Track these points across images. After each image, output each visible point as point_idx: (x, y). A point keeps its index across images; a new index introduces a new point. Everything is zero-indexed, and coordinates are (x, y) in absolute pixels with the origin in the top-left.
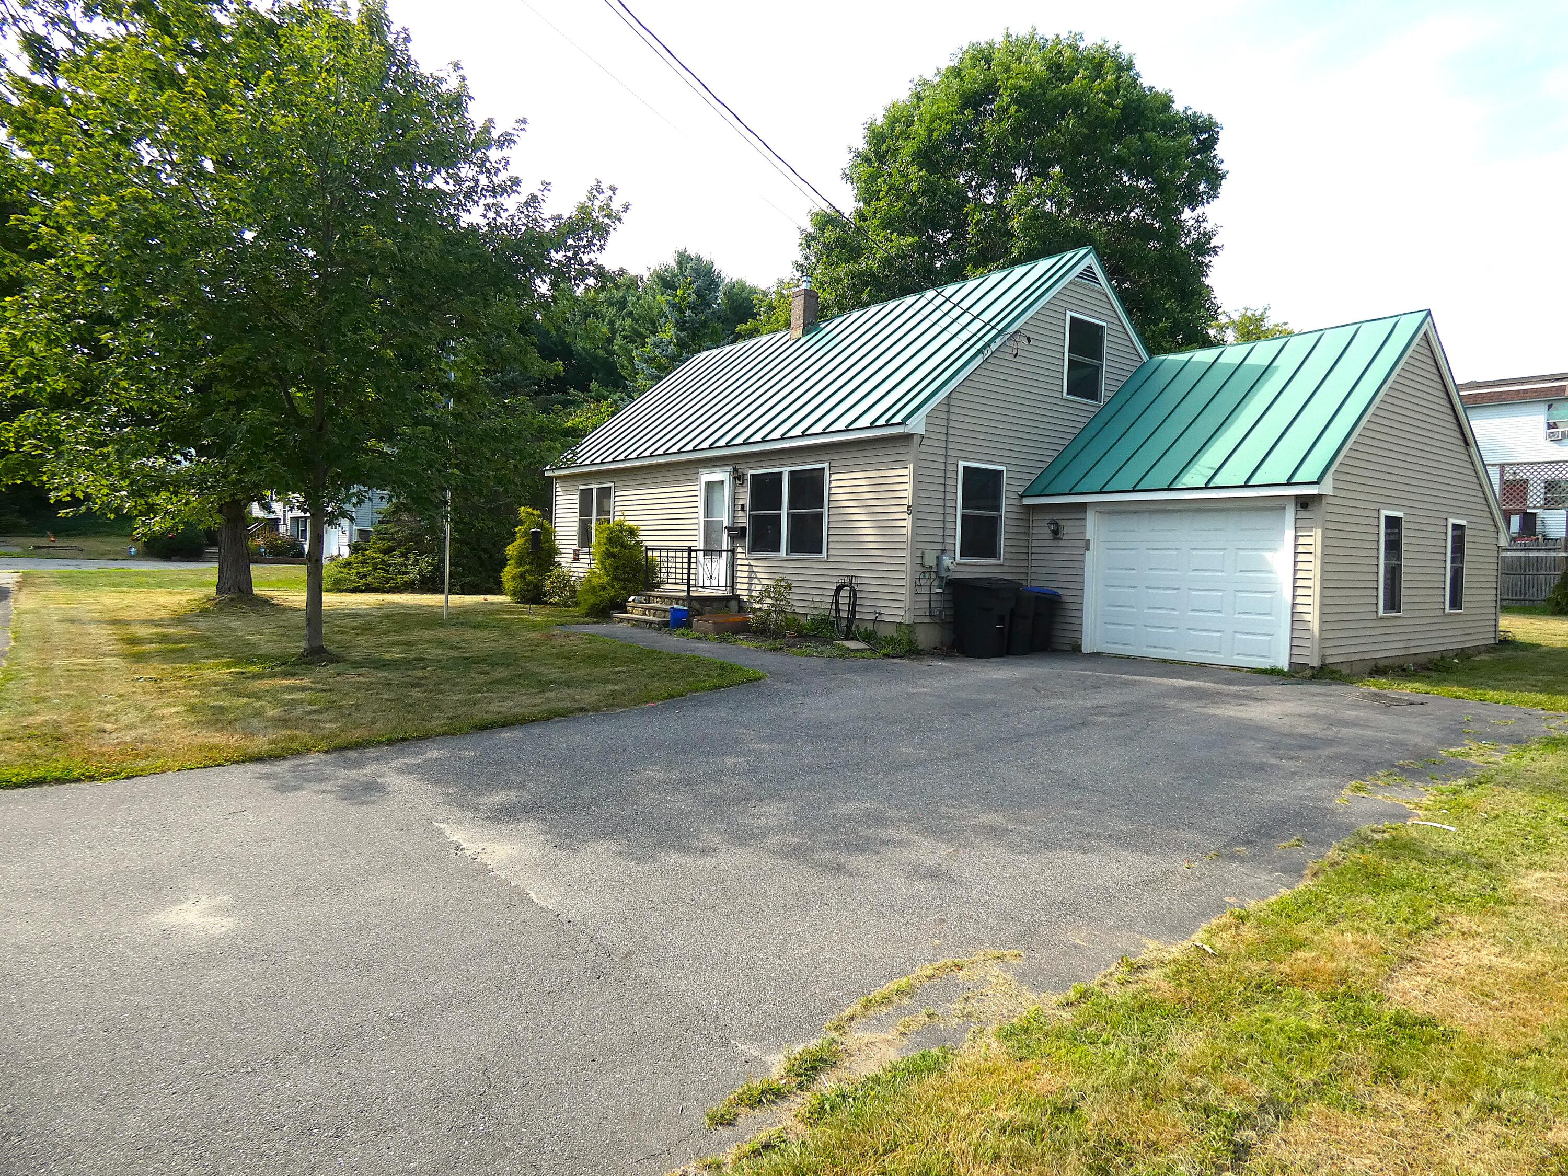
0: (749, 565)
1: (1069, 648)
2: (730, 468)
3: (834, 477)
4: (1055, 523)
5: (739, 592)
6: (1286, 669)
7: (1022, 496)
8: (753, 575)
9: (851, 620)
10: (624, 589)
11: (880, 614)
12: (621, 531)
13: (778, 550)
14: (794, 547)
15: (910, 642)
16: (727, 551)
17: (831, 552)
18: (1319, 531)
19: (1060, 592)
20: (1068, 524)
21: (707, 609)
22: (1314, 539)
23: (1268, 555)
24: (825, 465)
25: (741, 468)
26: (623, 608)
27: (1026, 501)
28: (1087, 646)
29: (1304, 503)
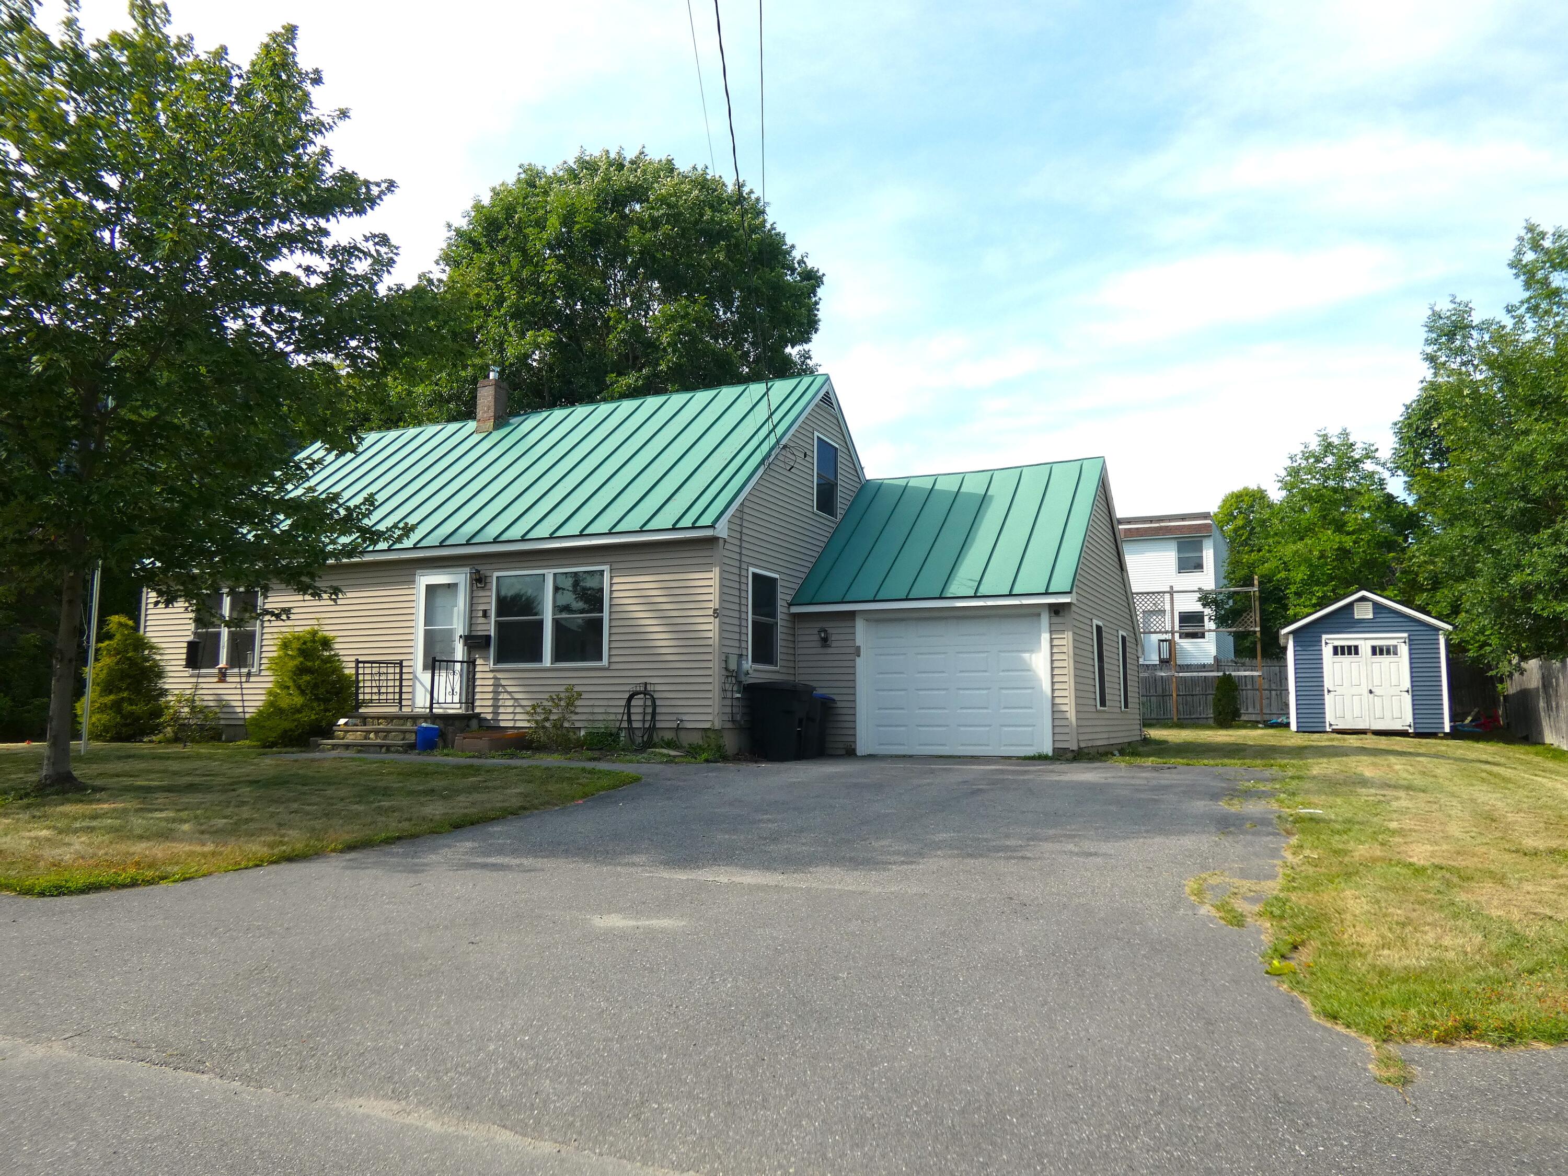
0: (495, 678)
1: (843, 752)
2: (467, 570)
3: (615, 580)
4: (825, 631)
5: (477, 710)
6: (1050, 754)
7: (790, 605)
8: (501, 689)
9: (652, 729)
10: (326, 710)
11: (682, 721)
12: (314, 641)
13: (538, 657)
14: (558, 656)
15: (720, 748)
16: (462, 662)
17: (614, 659)
18: (1070, 634)
19: (836, 697)
20: (836, 631)
21: (451, 729)
22: (1066, 640)
23: (1026, 656)
24: (606, 568)
25: (484, 569)
26: (327, 731)
27: (795, 610)
28: (861, 750)
29: (1056, 610)
